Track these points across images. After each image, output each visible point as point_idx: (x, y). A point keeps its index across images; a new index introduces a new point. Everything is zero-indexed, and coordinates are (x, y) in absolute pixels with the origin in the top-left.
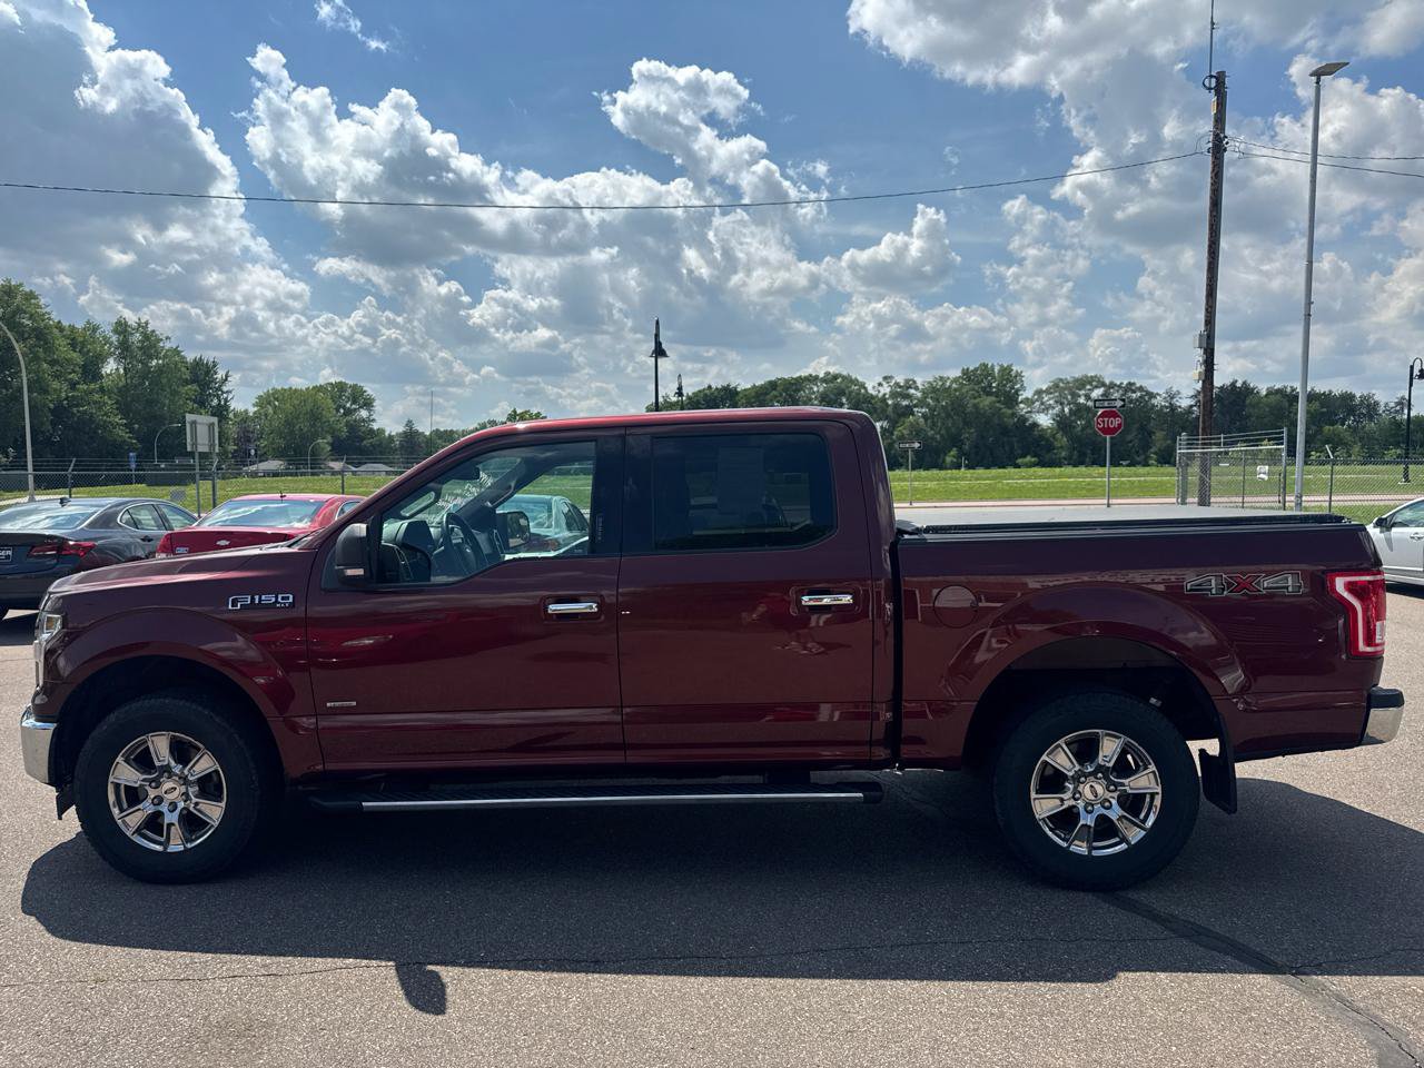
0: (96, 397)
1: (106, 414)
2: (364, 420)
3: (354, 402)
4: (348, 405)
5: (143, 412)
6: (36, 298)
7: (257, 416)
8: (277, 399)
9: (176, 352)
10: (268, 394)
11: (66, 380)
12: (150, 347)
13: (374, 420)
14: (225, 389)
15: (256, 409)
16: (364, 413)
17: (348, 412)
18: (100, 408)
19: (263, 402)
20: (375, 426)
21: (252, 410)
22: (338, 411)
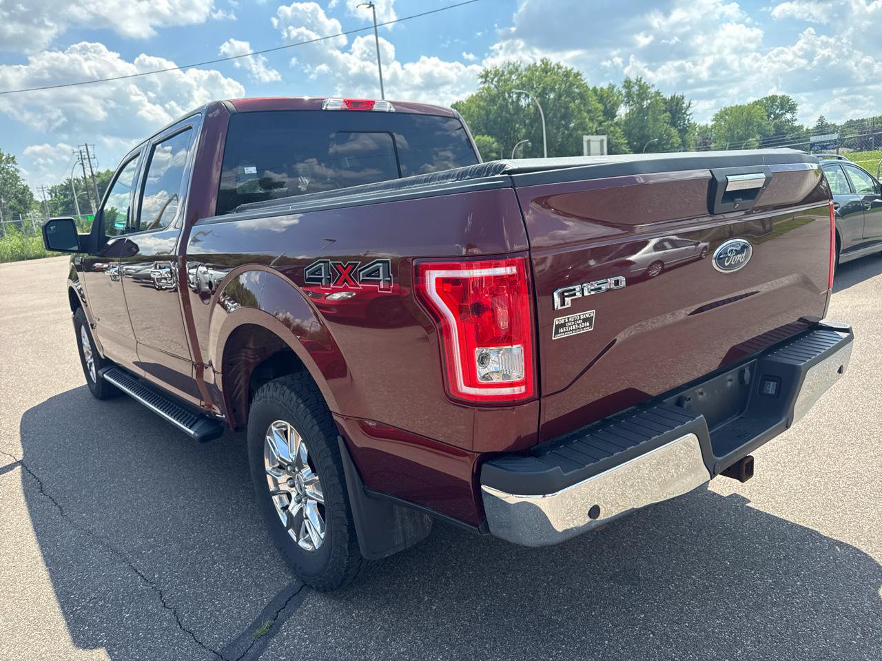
0: (612, 128)
1: (617, 138)
2: (789, 121)
3: (782, 109)
4: (777, 112)
5: (638, 135)
6: (580, 75)
7: (714, 127)
8: (727, 114)
9: (658, 93)
10: (721, 112)
11: (597, 121)
12: (642, 94)
13: (796, 120)
14: (688, 113)
15: (713, 123)
16: (789, 116)
17: (777, 116)
18: (614, 135)
19: (719, 117)
20: (796, 124)
21: (710, 124)
22: (769, 116)
